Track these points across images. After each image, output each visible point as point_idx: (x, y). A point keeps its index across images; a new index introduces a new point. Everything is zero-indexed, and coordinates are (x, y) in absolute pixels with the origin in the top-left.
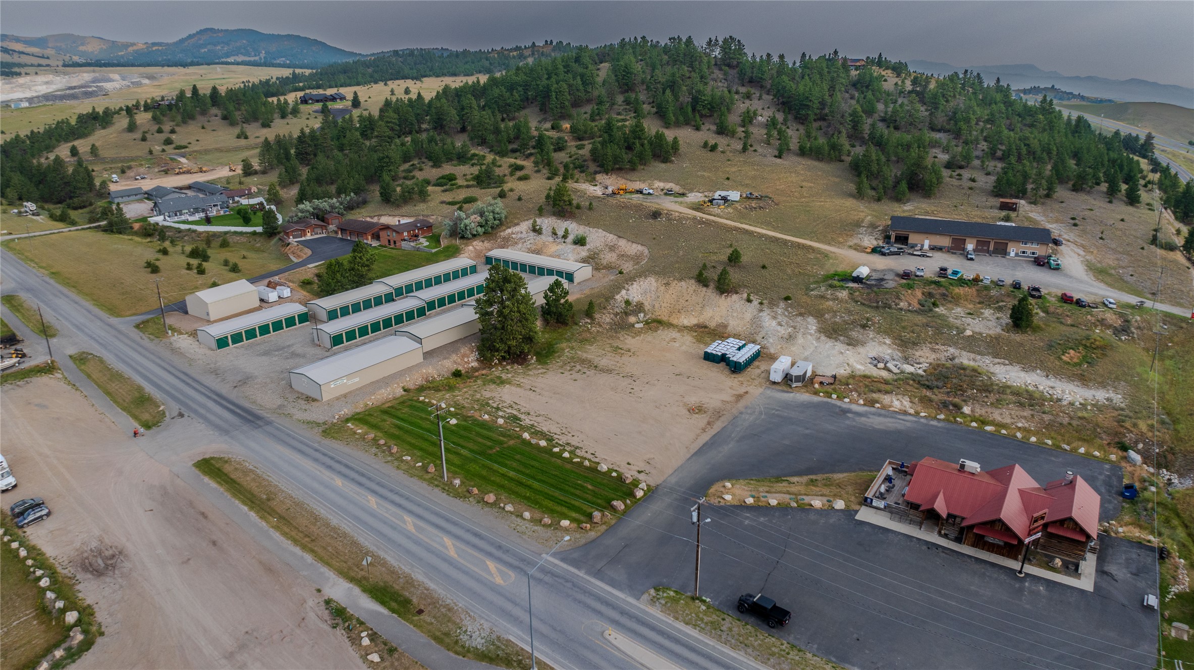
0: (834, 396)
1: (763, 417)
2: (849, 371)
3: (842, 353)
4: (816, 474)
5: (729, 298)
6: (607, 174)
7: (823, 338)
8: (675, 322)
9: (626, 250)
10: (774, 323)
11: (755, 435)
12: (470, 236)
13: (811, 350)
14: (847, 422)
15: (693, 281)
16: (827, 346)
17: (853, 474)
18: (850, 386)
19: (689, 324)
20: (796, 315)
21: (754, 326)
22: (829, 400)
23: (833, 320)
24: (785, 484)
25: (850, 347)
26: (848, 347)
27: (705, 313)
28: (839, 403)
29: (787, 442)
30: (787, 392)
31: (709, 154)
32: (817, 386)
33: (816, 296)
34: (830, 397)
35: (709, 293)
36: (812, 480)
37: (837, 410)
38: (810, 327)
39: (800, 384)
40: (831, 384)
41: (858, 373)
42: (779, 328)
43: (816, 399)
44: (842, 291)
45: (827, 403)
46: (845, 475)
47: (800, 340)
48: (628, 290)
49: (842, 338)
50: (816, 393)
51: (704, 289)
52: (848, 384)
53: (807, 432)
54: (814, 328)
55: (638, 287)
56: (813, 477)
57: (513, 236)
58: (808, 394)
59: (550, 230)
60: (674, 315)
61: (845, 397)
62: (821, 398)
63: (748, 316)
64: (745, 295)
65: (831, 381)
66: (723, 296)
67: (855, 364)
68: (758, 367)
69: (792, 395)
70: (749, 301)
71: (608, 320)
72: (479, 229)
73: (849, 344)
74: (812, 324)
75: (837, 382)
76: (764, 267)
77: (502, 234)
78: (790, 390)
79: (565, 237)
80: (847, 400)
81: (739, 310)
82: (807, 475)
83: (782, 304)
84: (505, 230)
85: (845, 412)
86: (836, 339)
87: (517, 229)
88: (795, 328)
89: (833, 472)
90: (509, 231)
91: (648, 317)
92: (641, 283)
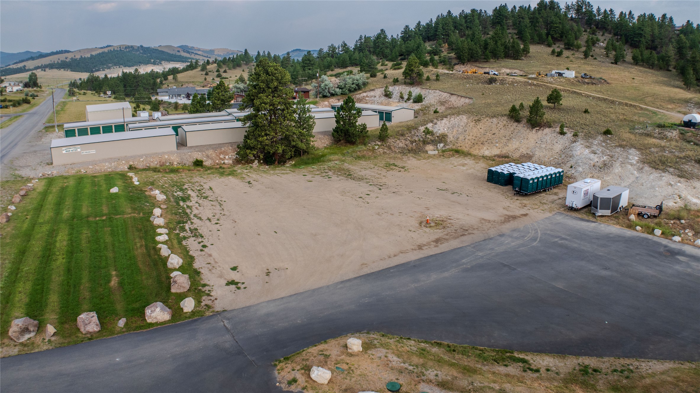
0: (658, 232)
2: (681, 204)
3: (671, 185)
5: (540, 132)
7: (647, 168)
8: (475, 152)
10: (587, 151)
13: (630, 181)
14: (678, 267)
15: (505, 118)
16: (652, 177)
18: (683, 221)
19: (489, 155)
20: (616, 146)
21: (563, 156)
22: (650, 237)
23: (660, 154)
25: (682, 180)
26: (679, 179)
27: (510, 145)
28: (664, 242)
30: (588, 221)
32: (633, 217)
33: (641, 134)
34: (652, 232)
35: (521, 129)
37: (662, 250)
38: (631, 157)
39: (608, 212)
40: (655, 217)
41: (693, 208)
42: (592, 156)
43: (629, 233)
44: (672, 131)
45: (646, 239)
47: (617, 169)
48: (435, 124)
49: (671, 170)
50: (631, 226)
51: (516, 124)
52: (679, 219)
54: (637, 158)
57: (367, 98)
58: (618, 227)
59: (399, 95)
60: (476, 146)
61: (674, 235)
62: (638, 233)
63: (558, 147)
64: (558, 129)
65: (656, 213)
66: (534, 130)
67: (689, 197)
69: (593, 224)
70: (562, 133)
73: (679, 176)
75: (662, 216)
76: (586, 111)
77: (357, 96)
78: (594, 220)
80: (677, 238)
81: (549, 141)
83: (600, 138)
84: (360, 93)
85: (673, 253)
86: (664, 171)
88: (612, 157)
90: (364, 94)
91: (447, 146)
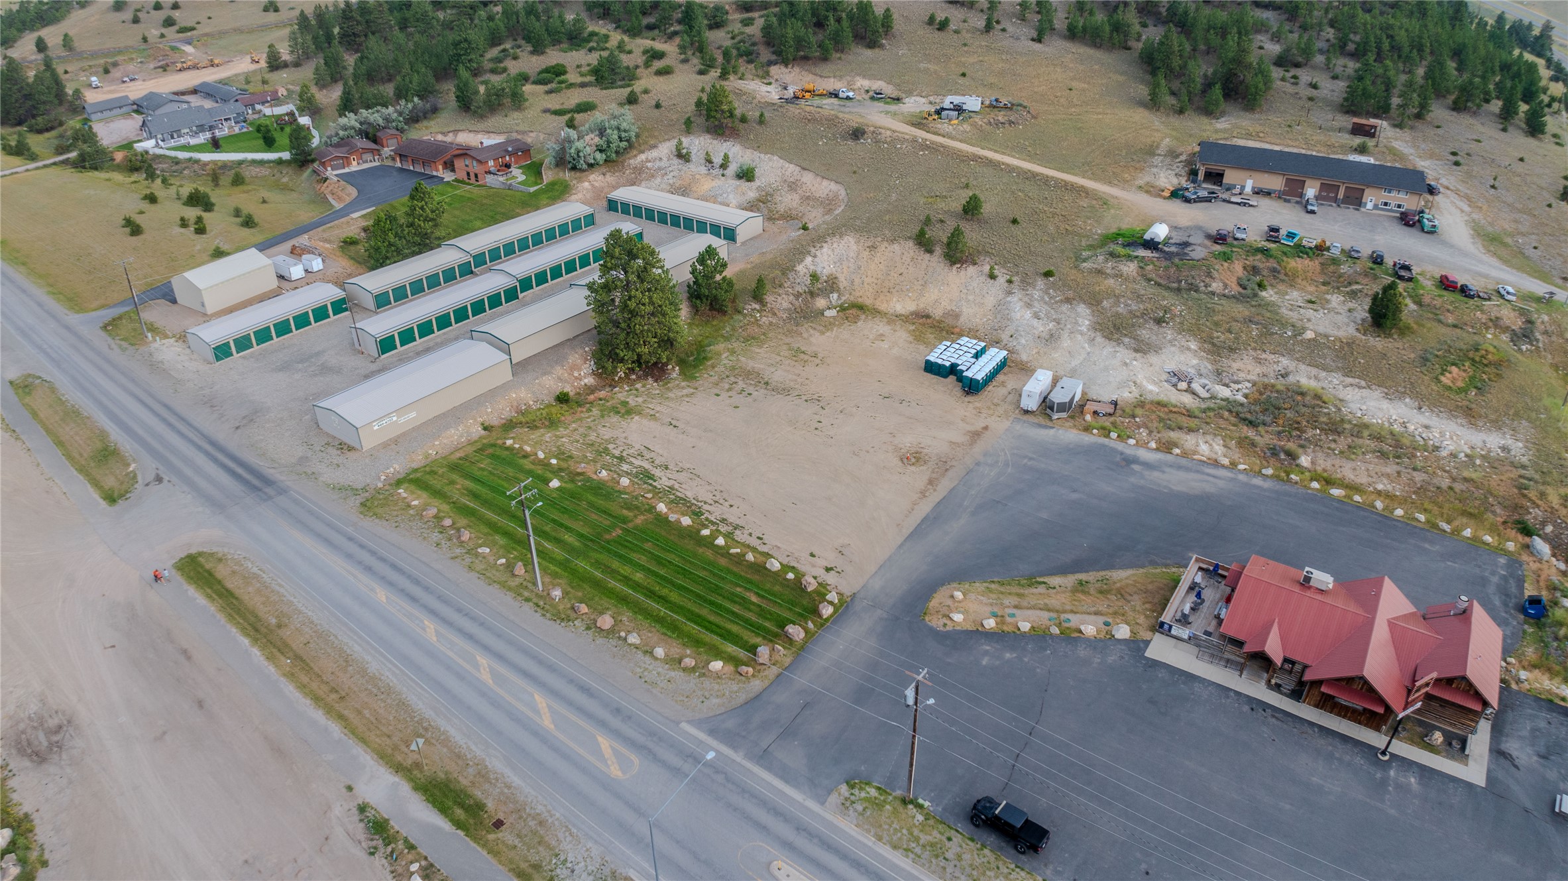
0: (1114, 435)
1: (1009, 470)
2: (1136, 393)
3: (1126, 364)
4: (1087, 572)
5: (963, 272)
6: (786, 66)
7: (1099, 339)
8: (883, 307)
9: (813, 189)
10: (1028, 314)
11: (998, 502)
12: (585, 166)
13: (1082, 359)
14: (1132, 480)
15: (910, 244)
16: (1105, 352)
17: (1141, 571)
18: (1137, 419)
19: (903, 312)
20: (1061, 301)
21: (999, 316)
22: (1106, 441)
23: (1114, 309)
24: (1041, 589)
25: (1138, 355)
26: (1135, 354)
27: (927, 295)
28: (1120, 446)
29: (1044, 515)
30: (1046, 427)
31: (937, 34)
32: (1088, 417)
33: (1090, 271)
34: (1108, 436)
35: (935, 262)
36: (1081, 583)
37: (1118, 458)
38: (1080, 320)
39: (1064, 415)
40: (1110, 414)
41: (1149, 397)
42: (1035, 322)
43: (1088, 439)
44: (1128, 263)
45: (1104, 446)
46: (1130, 572)
47: (1066, 343)
48: (815, 256)
49: (1126, 340)
50: (1087, 429)
51: (927, 256)
52: (1134, 417)
53: (1075, 496)
54: (1087, 323)
55: (830, 252)
56: (1083, 576)
57: (649, 165)
58: (1075, 431)
59: (702, 155)
60: (882, 297)
61: (1129, 437)
62: (1093, 438)
63: (990, 301)
64: (987, 268)
65: (1110, 410)
66: (955, 268)
67: (1145, 383)
68: (1003, 384)
69: (1052, 432)
70: (992, 276)
71: (785, 305)
72: (598, 156)
73: (1136, 351)
74: (1083, 316)
75: (1119, 412)
76: (1015, 221)
77: (632, 161)
78: (1049, 424)
79: (724, 166)
80: (1132, 442)
81: (977, 291)
82: (1073, 573)
83: (1041, 283)
84: (636, 156)
85: (1129, 461)
86: (1119, 342)
87: (654, 154)
88: (1058, 323)
89: (1111, 567)
90: (643, 157)
91: (844, 298)
92: (835, 245)
